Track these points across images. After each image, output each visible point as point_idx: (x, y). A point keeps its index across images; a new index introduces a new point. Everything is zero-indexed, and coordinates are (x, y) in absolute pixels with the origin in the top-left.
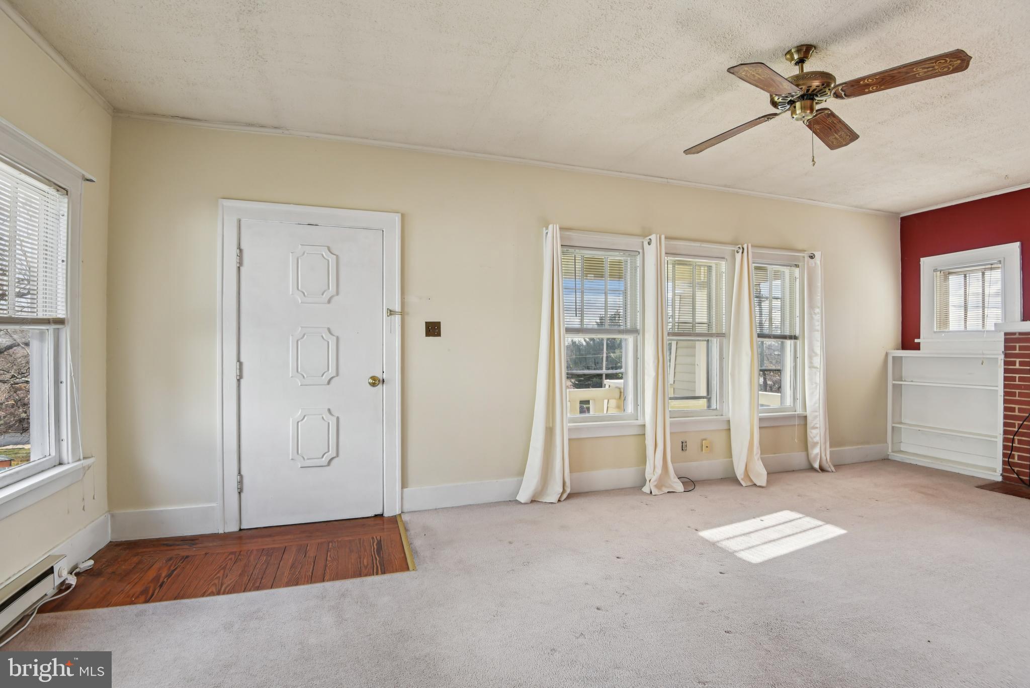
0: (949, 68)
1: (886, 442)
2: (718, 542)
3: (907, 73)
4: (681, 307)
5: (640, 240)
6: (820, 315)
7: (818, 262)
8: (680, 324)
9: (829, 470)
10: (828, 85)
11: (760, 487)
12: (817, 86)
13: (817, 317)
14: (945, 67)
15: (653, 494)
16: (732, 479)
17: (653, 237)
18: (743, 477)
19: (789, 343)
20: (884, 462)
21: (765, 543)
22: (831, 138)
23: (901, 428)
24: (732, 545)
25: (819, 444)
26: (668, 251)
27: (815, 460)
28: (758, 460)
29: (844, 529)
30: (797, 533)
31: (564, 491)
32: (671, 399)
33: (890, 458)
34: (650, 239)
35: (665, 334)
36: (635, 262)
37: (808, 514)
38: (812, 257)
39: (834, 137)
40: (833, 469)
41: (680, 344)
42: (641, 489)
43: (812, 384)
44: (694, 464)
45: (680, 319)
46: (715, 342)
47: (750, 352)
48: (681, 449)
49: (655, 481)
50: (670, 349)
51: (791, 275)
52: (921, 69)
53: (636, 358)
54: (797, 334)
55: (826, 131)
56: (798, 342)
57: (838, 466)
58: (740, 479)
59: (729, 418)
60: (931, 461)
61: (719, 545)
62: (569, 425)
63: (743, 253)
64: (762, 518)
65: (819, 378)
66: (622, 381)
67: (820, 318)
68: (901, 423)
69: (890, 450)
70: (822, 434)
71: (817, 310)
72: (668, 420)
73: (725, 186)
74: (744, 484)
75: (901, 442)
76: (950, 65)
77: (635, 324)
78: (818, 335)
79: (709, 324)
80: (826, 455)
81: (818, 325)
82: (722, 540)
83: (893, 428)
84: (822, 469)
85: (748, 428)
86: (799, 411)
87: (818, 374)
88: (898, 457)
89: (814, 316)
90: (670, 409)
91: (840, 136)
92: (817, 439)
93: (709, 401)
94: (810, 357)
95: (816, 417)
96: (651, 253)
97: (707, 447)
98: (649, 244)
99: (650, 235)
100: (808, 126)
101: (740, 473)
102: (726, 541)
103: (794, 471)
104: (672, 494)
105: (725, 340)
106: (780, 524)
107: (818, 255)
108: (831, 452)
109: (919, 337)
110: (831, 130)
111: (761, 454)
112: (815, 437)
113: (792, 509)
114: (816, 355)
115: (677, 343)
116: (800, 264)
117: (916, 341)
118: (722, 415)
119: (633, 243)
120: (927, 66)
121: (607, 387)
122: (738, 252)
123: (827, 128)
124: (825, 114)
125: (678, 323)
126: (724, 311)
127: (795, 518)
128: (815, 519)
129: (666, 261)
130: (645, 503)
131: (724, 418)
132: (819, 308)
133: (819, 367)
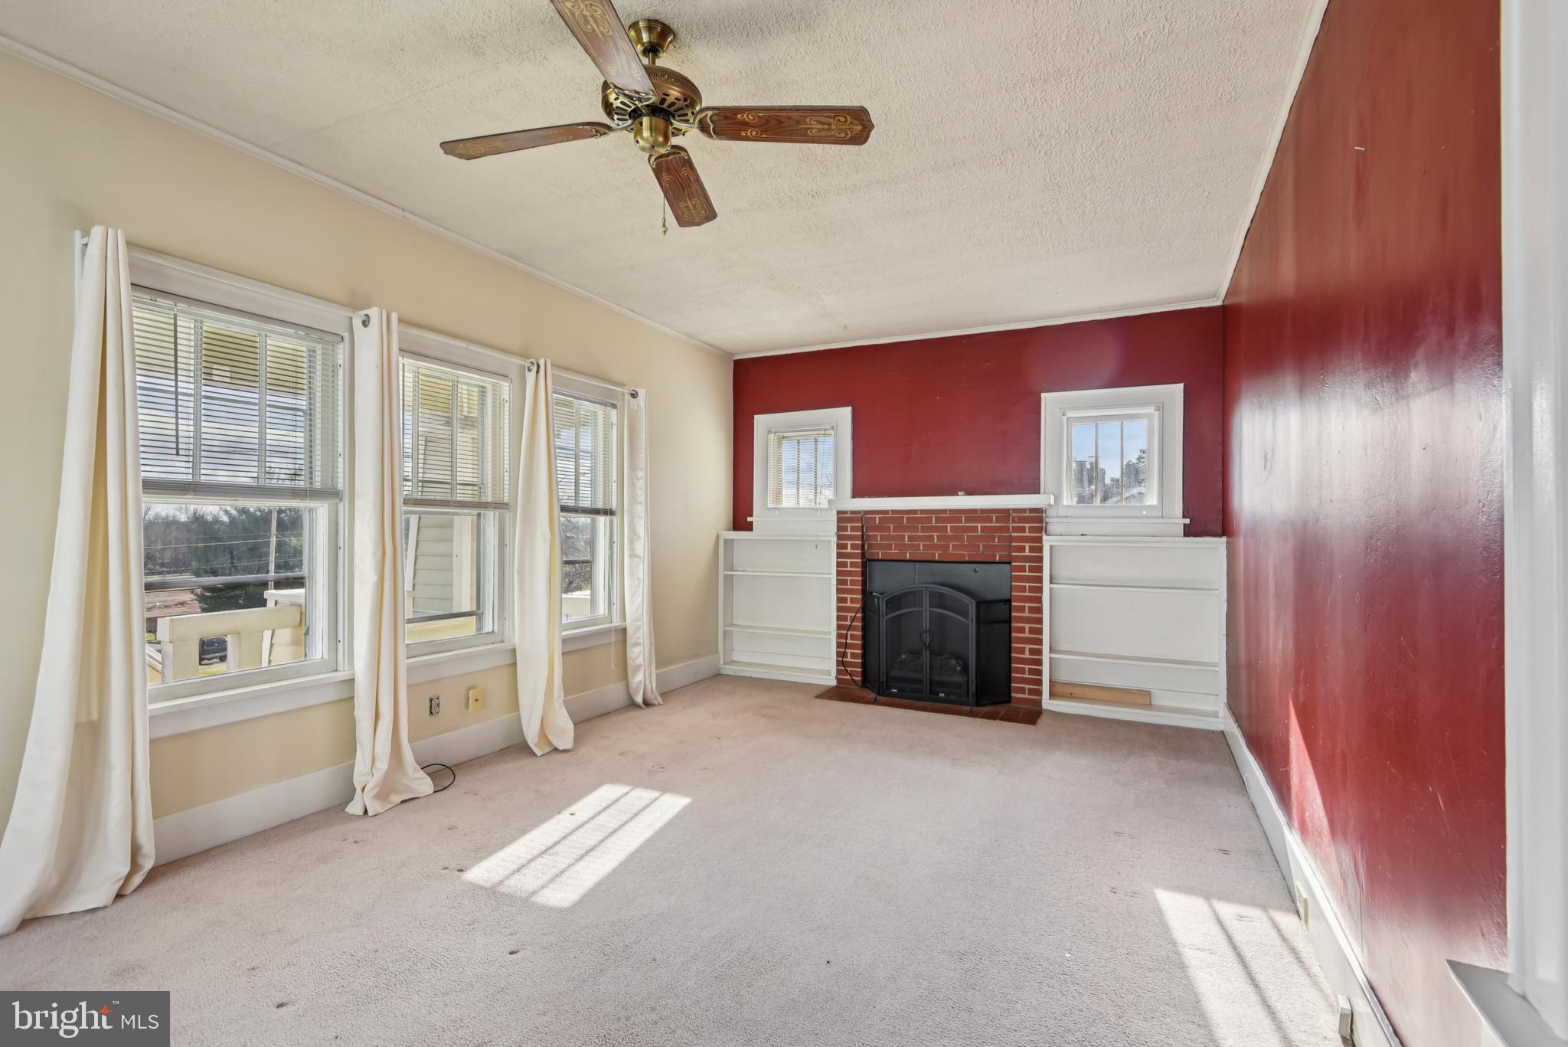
0: (847, 134)
1: (717, 652)
2: (501, 882)
3: (798, 123)
4: (428, 457)
5: (347, 313)
6: (643, 481)
7: (642, 404)
8: (426, 485)
9: (656, 702)
10: (692, 105)
11: (564, 751)
12: (676, 99)
13: (640, 483)
14: (843, 130)
15: (370, 813)
16: (520, 748)
17: (373, 312)
18: (536, 740)
19: (602, 520)
20: (717, 678)
21: (581, 858)
22: (682, 205)
23: (732, 631)
24: (526, 882)
25: (643, 668)
26: (406, 347)
27: (637, 692)
28: (560, 707)
29: (687, 796)
30: (626, 823)
31: (135, 866)
32: (409, 621)
33: (722, 672)
34: (367, 315)
35: (399, 501)
36: (333, 356)
37: (636, 784)
38: (634, 395)
39: (686, 205)
40: (660, 700)
41: (426, 519)
42: (343, 810)
43: (634, 581)
44: (453, 735)
45: (426, 475)
46: (491, 518)
47: (549, 536)
48: (428, 712)
49: (373, 788)
50: (407, 529)
51: (606, 417)
52: (815, 123)
53: (334, 548)
54: (614, 508)
55: (677, 190)
56: (615, 519)
57: (665, 695)
58: (532, 746)
59: (515, 645)
60: (765, 671)
61: (502, 889)
62: (150, 707)
63: (537, 372)
64: (573, 809)
65: (643, 572)
66: (302, 591)
67: (643, 484)
68: (733, 625)
69: (722, 662)
70: (647, 652)
71: (641, 474)
72: (404, 663)
73: (510, 255)
74: (538, 752)
75: (733, 650)
76: (849, 129)
77: (334, 478)
78: (640, 510)
79: (479, 486)
80: (651, 683)
81: (641, 496)
82: (507, 877)
83: (725, 631)
84: (647, 704)
85: (545, 657)
86: (616, 622)
87: (641, 566)
88: (730, 670)
89: (636, 481)
90: (406, 642)
91: (694, 206)
92: (640, 661)
93: (479, 618)
94: (631, 542)
95: (638, 629)
96: (368, 344)
97: (477, 700)
98: (365, 324)
99: (368, 307)
100: (654, 170)
101: (531, 736)
102: (517, 876)
103: (609, 713)
104: (411, 803)
105: (508, 515)
106: (599, 813)
107: (641, 393)
108: (658, 675)
109: (752, 516)
110: (684, 190)
111: (565, 696)
112: (637, 658)
113: (615, 780)
114: (639, 537)
115: (420, 518)
116: (619, 404)
117: (749, 519)
118: (503, 642)
119: (331, 317)
120: (823, 119)
121: (270, 604)
122: (530, 370)
123: (679, 184)
124: (680, 158)
125: (423, 481)
126: (507, 466)
127: (619, 795)
128: (648, 790)
129: (401, 367)
130: (352, 840)
131: (507, 645)
132: (642, 469)
133: (642, 556)
